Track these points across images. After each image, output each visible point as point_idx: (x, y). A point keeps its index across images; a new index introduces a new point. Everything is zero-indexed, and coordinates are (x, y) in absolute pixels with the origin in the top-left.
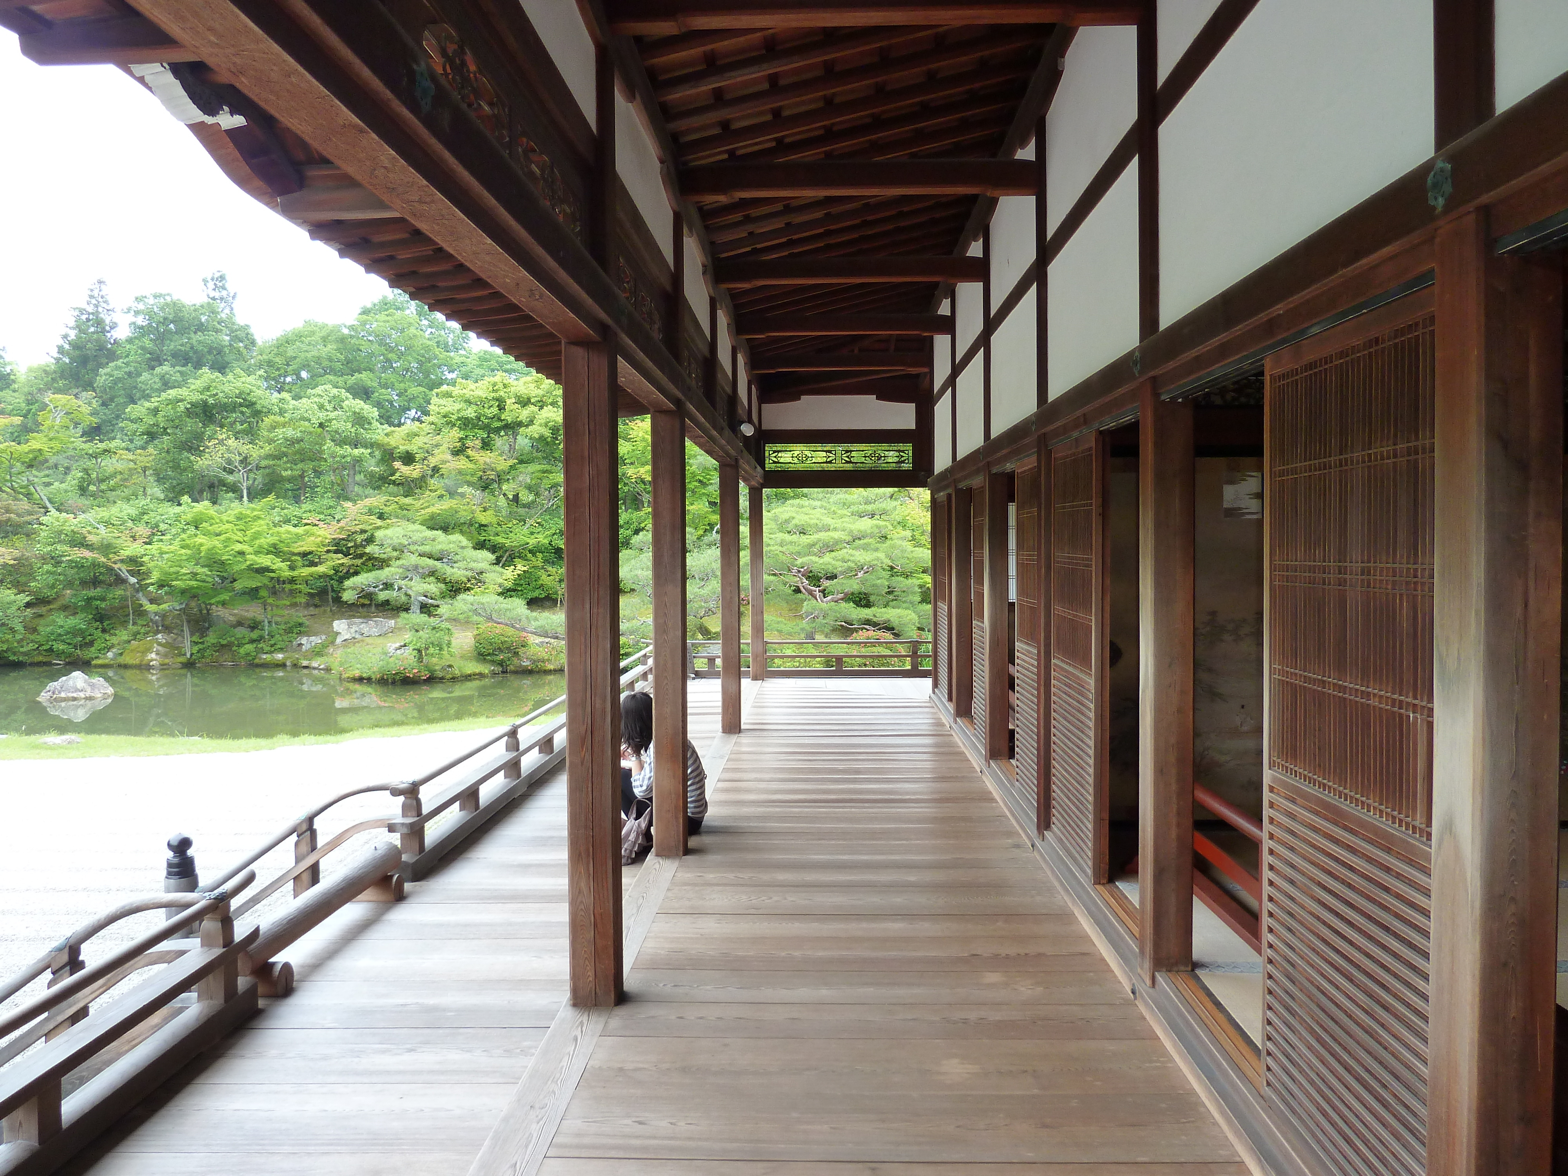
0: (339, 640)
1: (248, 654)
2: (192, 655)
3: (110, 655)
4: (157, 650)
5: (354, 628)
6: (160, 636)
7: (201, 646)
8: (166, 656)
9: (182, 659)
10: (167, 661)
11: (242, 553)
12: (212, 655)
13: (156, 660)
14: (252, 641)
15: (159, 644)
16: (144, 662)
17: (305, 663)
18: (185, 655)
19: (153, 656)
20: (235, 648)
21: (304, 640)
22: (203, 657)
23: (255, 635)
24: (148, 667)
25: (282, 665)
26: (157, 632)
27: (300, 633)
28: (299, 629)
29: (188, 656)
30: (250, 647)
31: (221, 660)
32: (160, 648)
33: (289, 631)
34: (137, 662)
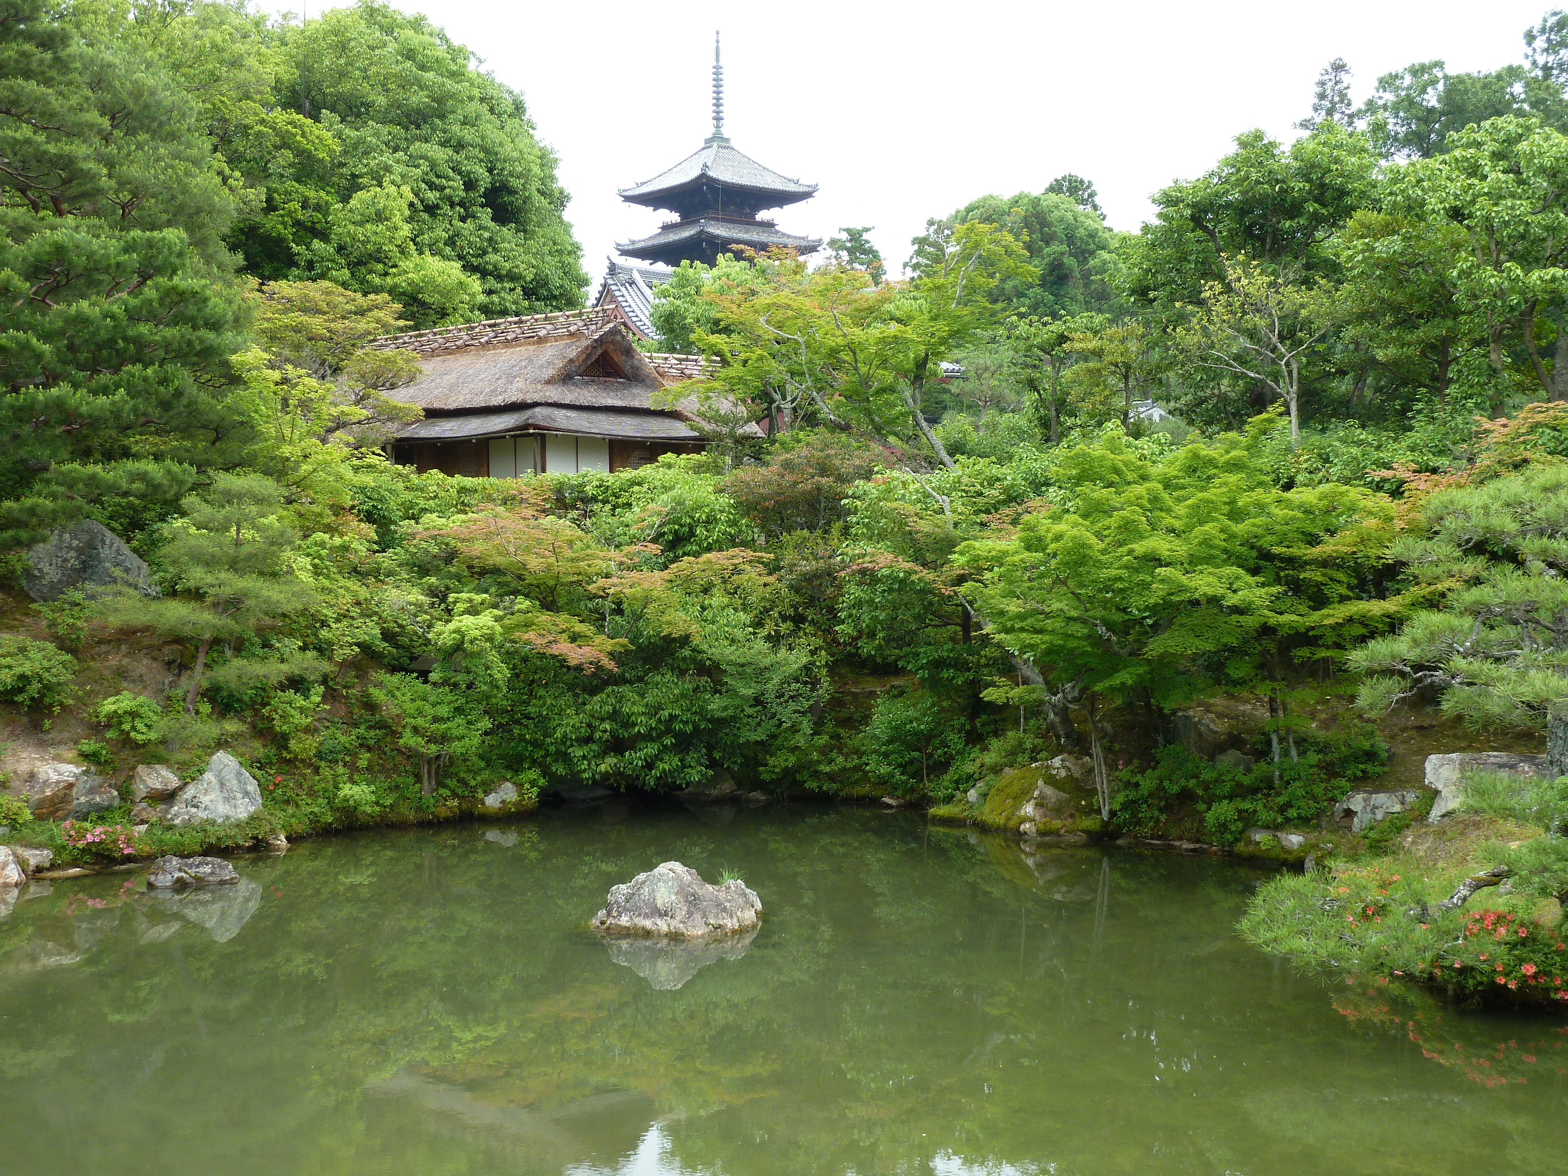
0: (1430, 814)
2: (1113, 814)
4: (1042, 796)
6: (1057, 761)
7: (1132, 795)
8: (1058, 811)
9: (1090, 823)
10: (1057, 824)
12: (1157, 821)
13: (1032, 820)
14: (1240, 792)
15: (1051, 780)
16: (1012, 823)
18: (1099, 812)
19: (1029, 809)
20: (1201, 807)
21: (1357, 802)
22: (1139, 822)
23: (1249, 775)
24: (1019, 836)
26: (1055, 751)
28: (1358, 768)
29: (1105, 815)
30: (1232, 808)
31: (1174, 831)
32: (1049, 791)
33: (1334, 771)
34: (1001, 820)
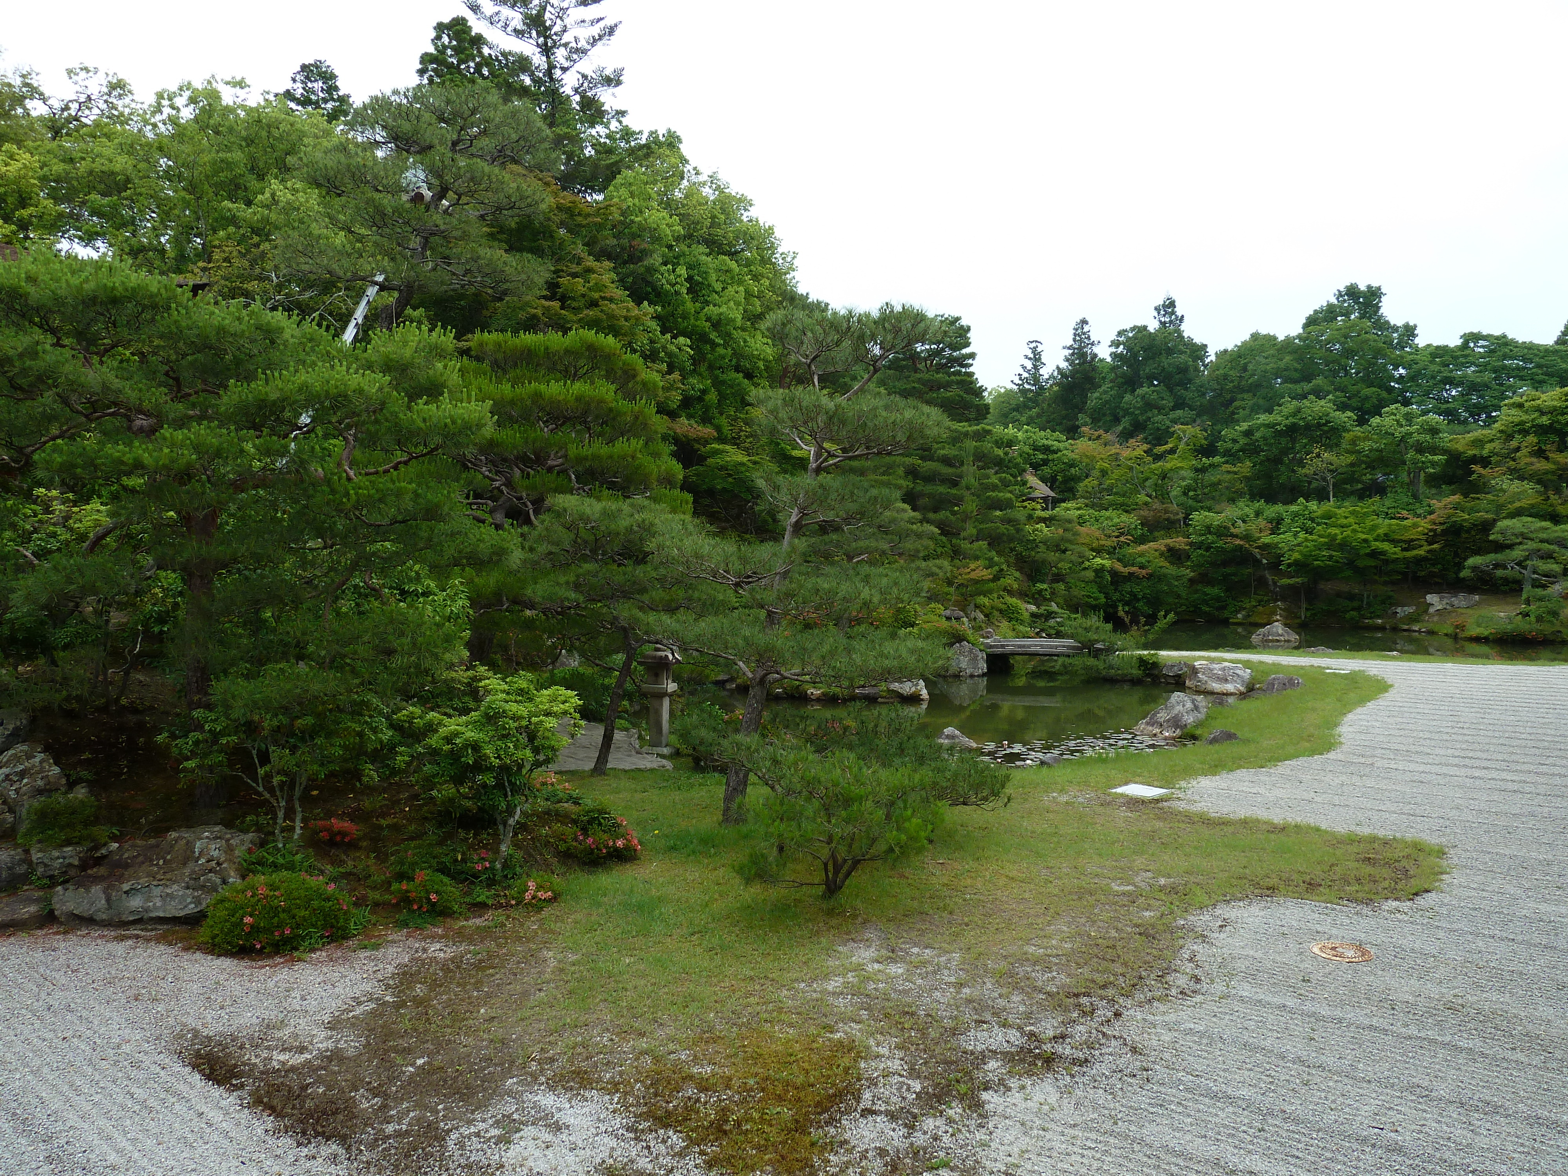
0: (1431, 610)
1: (1352, 619)
2: (1306, 618)
3: (1240, 616)
4: (1280, 614)
5: (1445, 601)
6: (1280, 603)
7: (1313, 612)
8: (1286, 618)
11: (1365, 541)
12: (1322, 618)
14: (1353, 609)
15: (1281, 609)
17: (1406, 627)
18: (1300, 617)
19: (1278, 617)
20: (1340, 614)
21: (1399, 610)
22: (1315, 619)
23: (1356, 604)
25: (1382, 628)
26: (1276, 600)
27: (1391, 605)
28: (1389, 602)
29: (1303, 618)
30: (1354, 613)
31: (1329, 622)
32: (1282, 612)
33: (1383, 602)
34: (1265, 621)
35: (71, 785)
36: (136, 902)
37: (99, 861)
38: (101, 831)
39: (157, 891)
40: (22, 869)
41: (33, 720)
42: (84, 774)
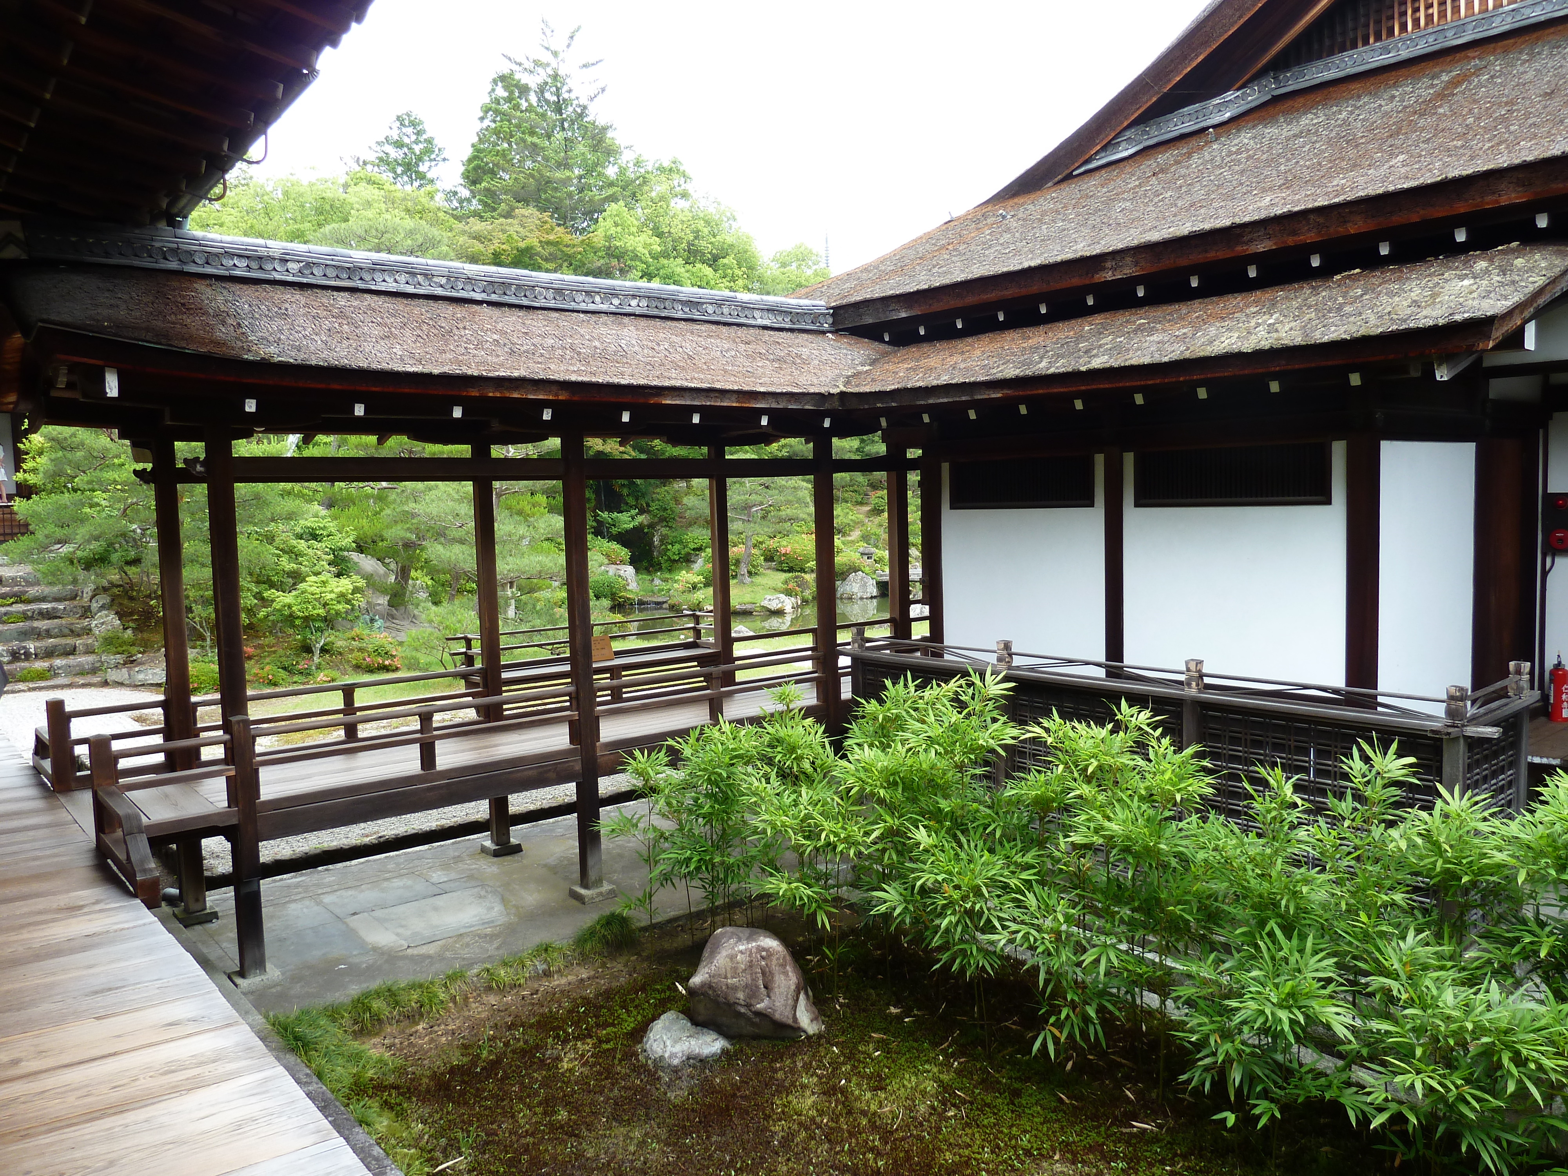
35: (125, 629)
36: (141, 677)
37: (132, 662)
38: (134, 649)
39: (150, 672)
40: (98, 665)
41: (113, 600)
42: (131, 624)
